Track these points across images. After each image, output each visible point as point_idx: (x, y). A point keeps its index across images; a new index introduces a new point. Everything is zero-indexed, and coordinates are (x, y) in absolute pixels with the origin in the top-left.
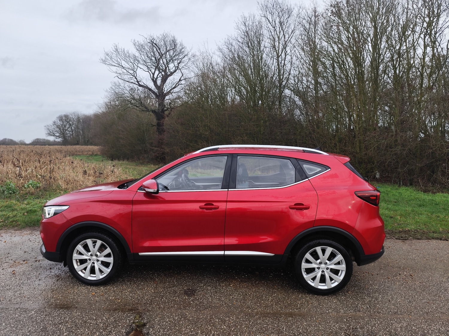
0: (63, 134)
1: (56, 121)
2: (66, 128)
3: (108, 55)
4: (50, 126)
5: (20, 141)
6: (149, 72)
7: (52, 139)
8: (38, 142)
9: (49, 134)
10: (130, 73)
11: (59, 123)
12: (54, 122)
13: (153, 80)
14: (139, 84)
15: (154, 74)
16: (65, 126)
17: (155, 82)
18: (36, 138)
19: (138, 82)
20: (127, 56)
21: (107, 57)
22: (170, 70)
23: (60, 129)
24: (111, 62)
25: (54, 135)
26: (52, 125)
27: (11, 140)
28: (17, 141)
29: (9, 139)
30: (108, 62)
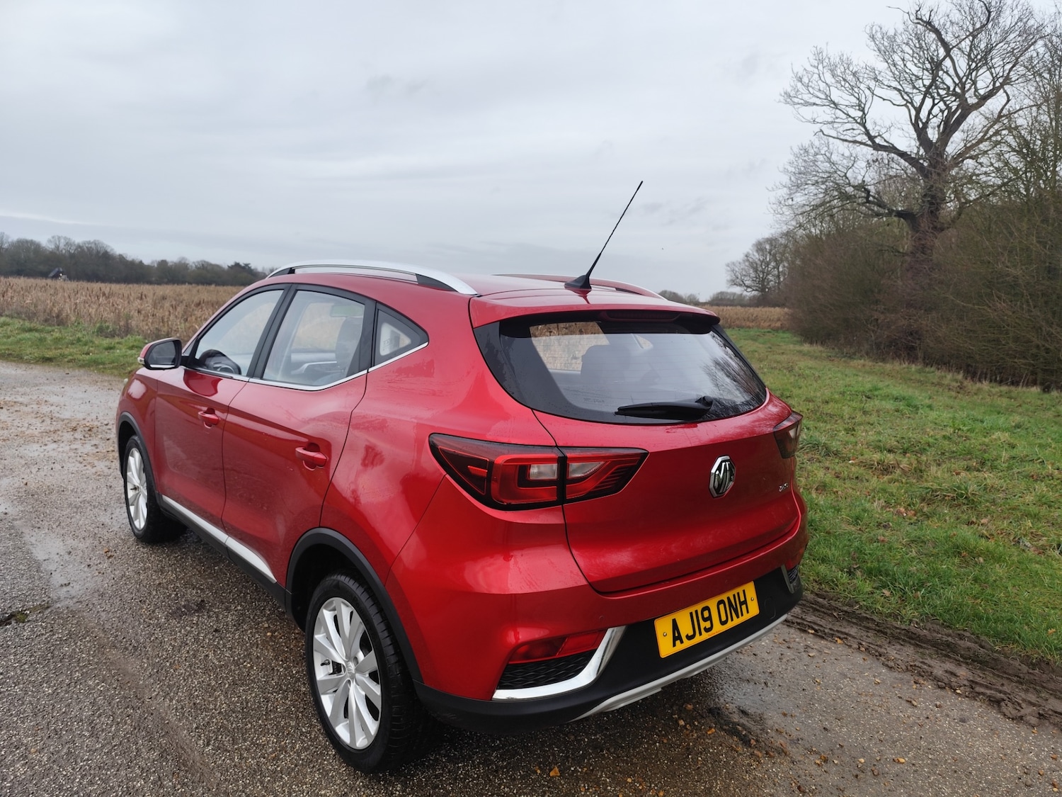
0: (762, 284)
1: (751, 252)
2: (769, 269)
3: (800, 80)
4: (737, 264)
5: (689, 297)
6: (908, 107)
7: (737, 290)
8: (722, 299)
9: (734, 283)
10: (853, 118)
11: (756, 257)
12: (747, 256)
13: (915, 125)
14: (873, 142)
15: (918, 110)
16: (768, 264)
17: (921, 132)
18: (719, 291)
19: (871, 138)
20: (850, 78)
21: (799, 85)
22: (979, 91)
23: (756, 270)
24: (807, 97)
25: (742, 284)
26: (741, 261)
27: (674, 293)
28: (684, 297)
29: (671, 292)
30: (800, 97)
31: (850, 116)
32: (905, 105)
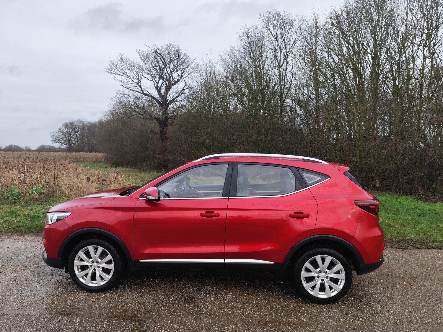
0: (68, 141)
1: (62, 128)
2: (71, 135)
3: (113, 64)
4: (56, 133)
5: (26, 148)
6: (153, 81)
7: (57, 145)
8: (43, 148)
9: (55, 141)
10: (135, 82)
11: (65, 130)
12: (60, 129)
13: (157, 88)
14: (143, 92)
15: (158, 83)
16: (70, 133)
17: (159, 91)
18: (42, 145)
19: (142, 90)
20: (132, 66)
21: (112, 66)
22: (174, 79)
23: (65, 136)
24: (116, 71)
25: (59, 142)
26: (57, 132)
27: (17, 146)
28: (23, 148)
29: (15, 146)
30: (114, 71)
31: (134, 81)
32: (152, 80)
